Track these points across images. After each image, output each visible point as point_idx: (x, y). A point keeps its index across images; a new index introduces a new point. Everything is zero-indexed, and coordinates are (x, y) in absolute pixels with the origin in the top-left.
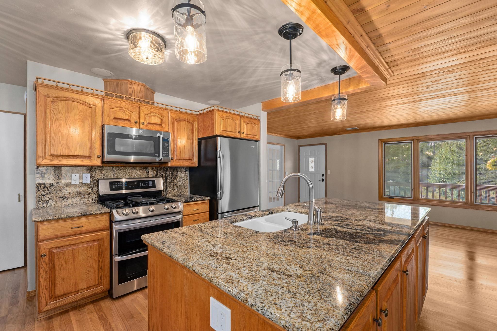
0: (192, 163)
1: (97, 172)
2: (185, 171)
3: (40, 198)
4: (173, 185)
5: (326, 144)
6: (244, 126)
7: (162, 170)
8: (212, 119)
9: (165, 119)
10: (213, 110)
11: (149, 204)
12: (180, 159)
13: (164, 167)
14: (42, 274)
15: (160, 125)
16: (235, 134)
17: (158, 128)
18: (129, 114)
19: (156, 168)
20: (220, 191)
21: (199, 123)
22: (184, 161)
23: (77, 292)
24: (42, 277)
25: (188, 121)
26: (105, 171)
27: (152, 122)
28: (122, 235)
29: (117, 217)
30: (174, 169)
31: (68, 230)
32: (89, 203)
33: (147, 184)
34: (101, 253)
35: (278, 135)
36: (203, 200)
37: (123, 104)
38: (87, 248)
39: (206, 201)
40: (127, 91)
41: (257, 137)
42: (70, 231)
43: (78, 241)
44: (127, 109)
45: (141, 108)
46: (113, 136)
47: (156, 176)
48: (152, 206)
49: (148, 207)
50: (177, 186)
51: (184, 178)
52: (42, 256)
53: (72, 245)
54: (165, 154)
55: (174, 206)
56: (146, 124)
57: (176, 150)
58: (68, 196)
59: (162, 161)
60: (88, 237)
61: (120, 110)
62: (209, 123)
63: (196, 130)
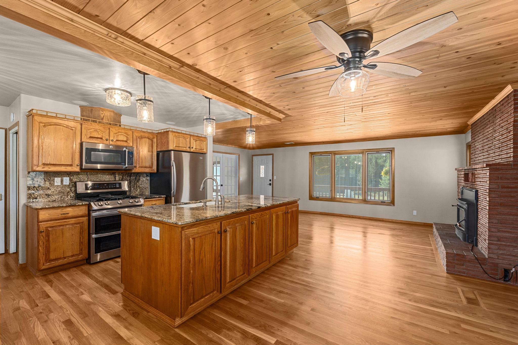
0: (152, 170)
1: (75, 176)
2: (146, 176)
3: (30, 195)
4: (136, 187)
5: (273, 154)
6: (193, 142)
7: (127, 175)
8: (167, 138)
9: (130, 137)
10: (168, 131)
11: (117, 199)
12: (142, 167)
13: (129, 173)
14: (41, 244)
15: (126, 141)
16: (186, 149)
17: (125, 144)
18: (102, 134)
19: (122, 173)
20: (173, 191)
21: (158, 139)
22: (145, 168)
23: (65, 258)
24: (41, 246)
25: (148, 138)
26: (81, 176)
27: (119, 140)
28: (98, 220)
29: (95, 207)
30: (137, 174)
31: (58, 215)
32: (68, 199)
33: (114, 185)
34: (81, 233)
35: (233, 146)
36: (160, 198)
37: (97, 126)
38: (72, 228)
39: (162, 198)
40: (100, 116)
41: (205, 150)
42: (60, 216)
43: (65, 223)
44: (99, 130)
45: (111, 129)
46: (89, 151)
47: (122, 180)
48: (120, 200)
49: (117, 201)
50: (140, 188)
51: (146, 181)
52: (41, 232)
53: (62, 225)
54: (130, 163)
55: (137, 201)
56: (114, 140)
57: (139, 160)
58: (52, 194)
59: (127, 169)
60: (73, 221)
61: (94, 131)
62: (165, 140)
63: (155, 145)
